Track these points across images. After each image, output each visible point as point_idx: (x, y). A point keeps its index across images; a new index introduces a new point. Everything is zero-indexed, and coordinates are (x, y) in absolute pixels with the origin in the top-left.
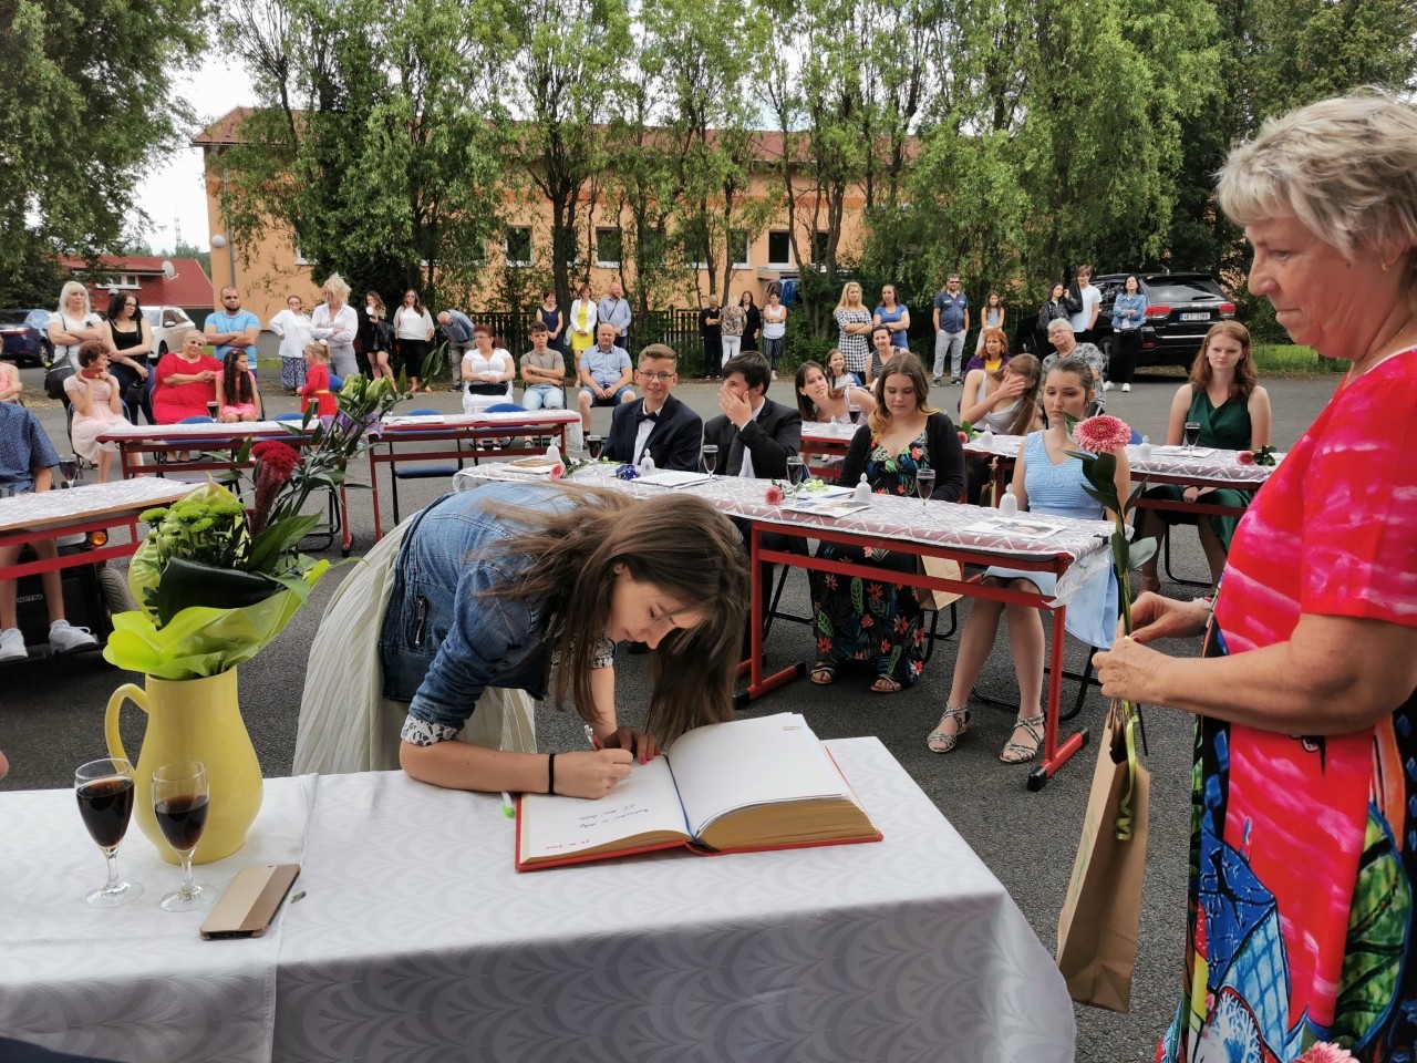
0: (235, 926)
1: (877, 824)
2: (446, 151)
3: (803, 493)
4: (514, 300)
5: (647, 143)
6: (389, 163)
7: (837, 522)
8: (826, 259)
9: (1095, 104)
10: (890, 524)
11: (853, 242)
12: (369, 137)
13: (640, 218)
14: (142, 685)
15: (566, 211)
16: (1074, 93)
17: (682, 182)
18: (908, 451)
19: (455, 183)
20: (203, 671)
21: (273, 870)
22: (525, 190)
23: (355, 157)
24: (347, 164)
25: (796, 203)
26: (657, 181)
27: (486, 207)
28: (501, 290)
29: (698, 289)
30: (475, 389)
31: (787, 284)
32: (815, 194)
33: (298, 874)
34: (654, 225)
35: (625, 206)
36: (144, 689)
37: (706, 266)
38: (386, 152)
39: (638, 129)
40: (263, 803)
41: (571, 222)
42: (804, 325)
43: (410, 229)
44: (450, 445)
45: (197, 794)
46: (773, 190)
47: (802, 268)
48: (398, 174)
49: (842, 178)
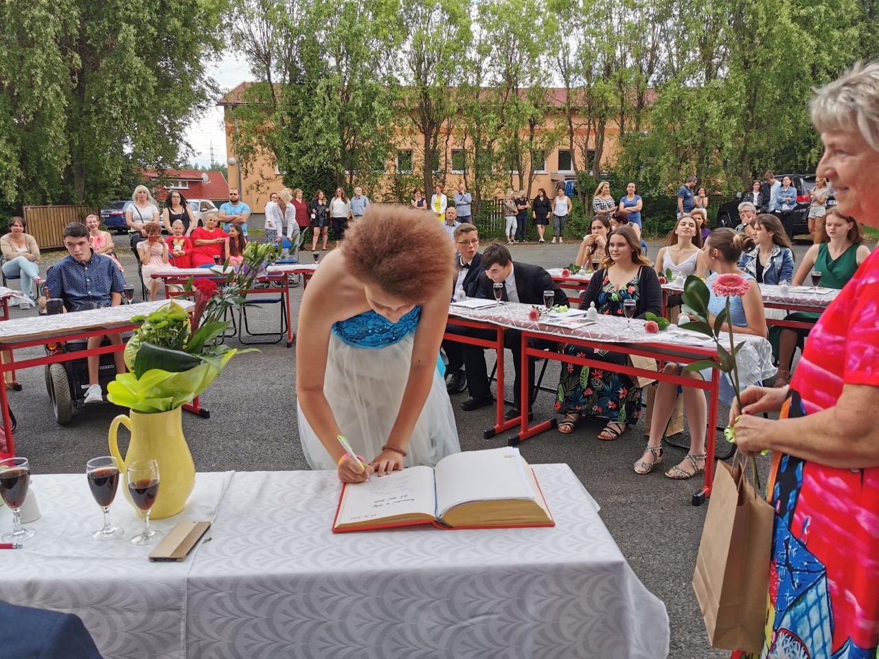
2: (360, 105)
3: (552, 313)
5: (482, 97)
6: (328, 114)
7: (572, 332)
8: (594, 167)
10: (605, 333)
11: (611, 157)
12: (317, 98)
13: (477, 143)
14: (128, 415)
15: (432, 140)
16: (760, 59)
17: (503, 121)
18: (626, 288)
19: (366, 125)
20: (161, 408)
21: (195, 524)
22: (407, 128)
23: (308, 111)
24: (304, 114)
25: (574, 133)
26: (487, 120)
27: (383, 138)
28: (392, 188)
29: (512, 187)
31: (569, 183)
32: (587, 127)
33: (209, 528)
34: (485, 148)
35: (468, 136)
37: (517, 172)
38: (327, 107)
39: (476, 90)
41: (435, 147)
43: (339, 153)
45: (152, 479)
46: (561, 124)
47: (577, 173)
48: (333, 120)
49: (604, 115)
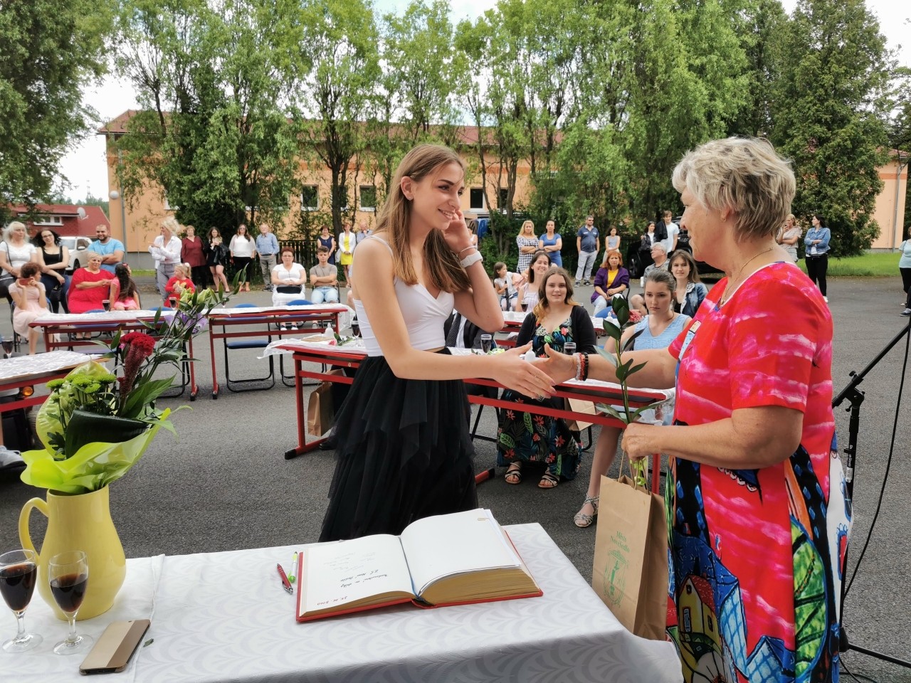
0: (104, 665)
1: (540, 585)
2: (262, 137)
4: (307, 232)
5: (392, 133)
6: (225, 145)
8: (507, 205)
9: (672, 110)
11: (523, 195)
12: (212, 129)
13: (387, 179)
14: (44, 498)
15: (340, 176)
16: (659, 104)
18: (559, 330)
19: (268, 157)
20: (91, 487)
21: (132, 623)
22: (314, 162)
23: (202, 142)
24: (196, 146)
25: (487, 171)
27: (288, 172)
28: (298, 226)
30: (280, 290)
31: (482, 222)
32: (499, 165)
33: (149, 626)
35: (378, 172)
36: (45, 500)
38: (222, 138)
39: (386, 125)
40: (126, 577)
41: (343, 183)
42: (492, 248)
43: (237, 187)
44: (262, 327)
45: (79, 573)
46: (472, 163)
47: (491, 211)
48: (231, 152)
49: (515, 155)
